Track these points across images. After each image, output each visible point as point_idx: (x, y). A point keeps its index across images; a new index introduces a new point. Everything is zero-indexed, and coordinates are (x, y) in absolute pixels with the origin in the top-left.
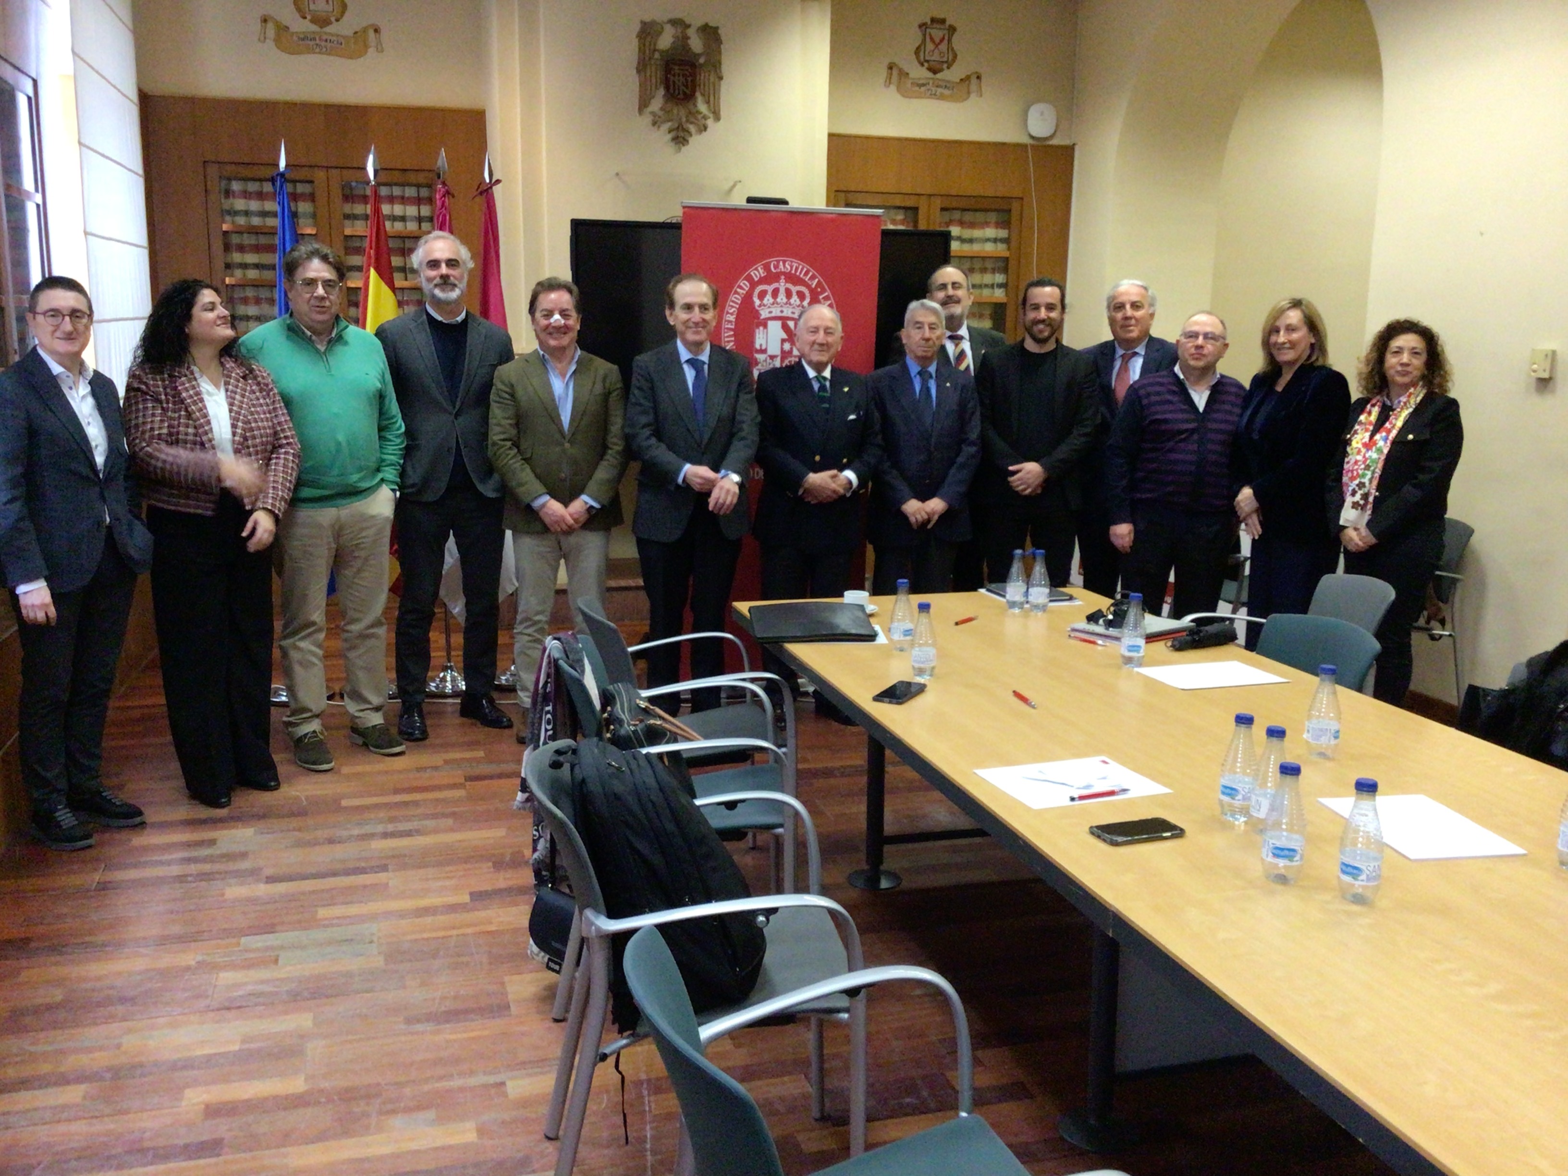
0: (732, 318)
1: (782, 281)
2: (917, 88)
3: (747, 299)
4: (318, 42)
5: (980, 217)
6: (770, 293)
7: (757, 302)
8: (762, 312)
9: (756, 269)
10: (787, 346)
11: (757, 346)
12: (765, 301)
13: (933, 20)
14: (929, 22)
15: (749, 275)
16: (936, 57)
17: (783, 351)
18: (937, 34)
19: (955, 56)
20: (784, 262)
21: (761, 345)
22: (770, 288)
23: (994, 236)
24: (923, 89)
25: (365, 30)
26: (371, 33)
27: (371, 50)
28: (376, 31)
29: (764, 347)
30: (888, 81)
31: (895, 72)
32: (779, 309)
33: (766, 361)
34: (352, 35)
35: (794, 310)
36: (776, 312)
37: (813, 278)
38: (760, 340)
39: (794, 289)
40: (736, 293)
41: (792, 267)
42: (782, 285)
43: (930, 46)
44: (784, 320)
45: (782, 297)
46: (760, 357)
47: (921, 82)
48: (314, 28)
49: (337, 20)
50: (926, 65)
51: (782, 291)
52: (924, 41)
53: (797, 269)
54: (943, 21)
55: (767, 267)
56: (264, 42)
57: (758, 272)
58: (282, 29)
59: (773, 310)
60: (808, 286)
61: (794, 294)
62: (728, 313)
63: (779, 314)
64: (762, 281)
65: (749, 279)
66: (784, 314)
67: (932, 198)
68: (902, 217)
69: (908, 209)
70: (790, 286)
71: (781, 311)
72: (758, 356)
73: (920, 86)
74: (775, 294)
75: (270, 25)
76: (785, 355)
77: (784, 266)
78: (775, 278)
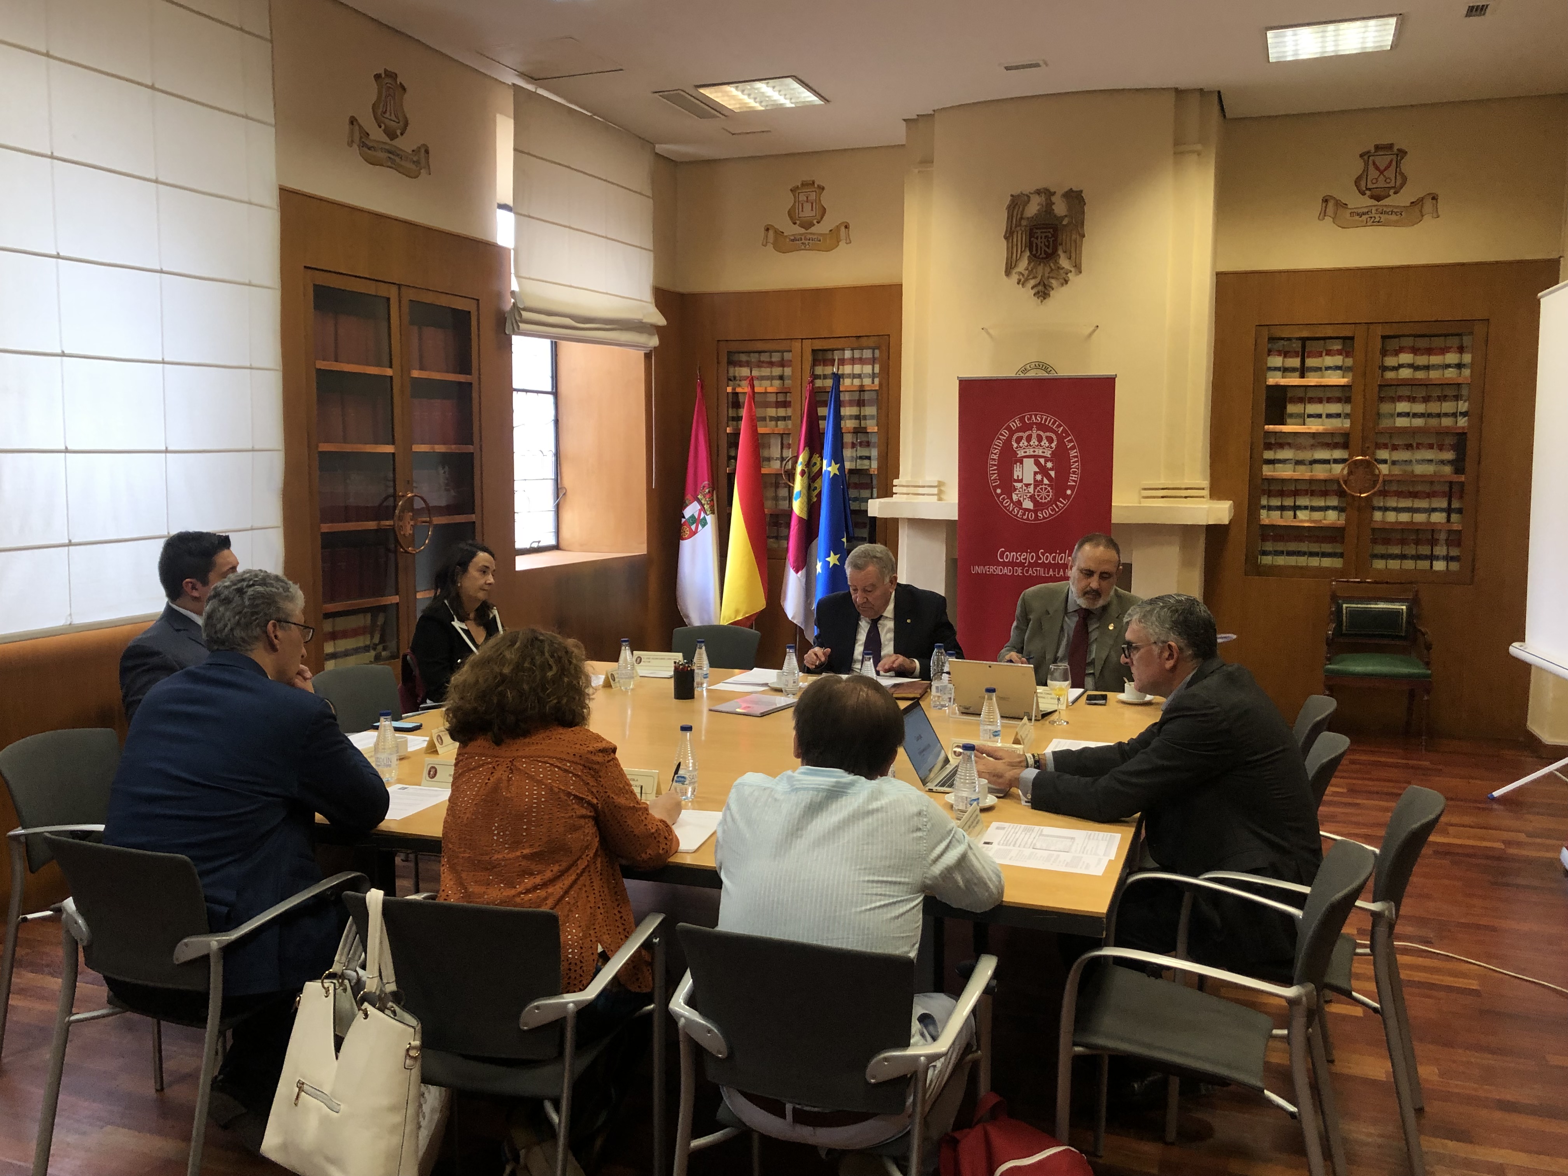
0: (996, 457)
1: (1035, 428)
2: (1357, 218)
3: (1008, 443)
4: (803, 241)
5: (1438, 342)
6: (1024, 438)
7: (1015, 445)
8: (1018, 452)
9: (1014, 421)
10: (1039, 477)
11: (1016, 477)
12: (1021, 445)
13: (1377, 148)
14: (1373, 150)
15: (1009, 425)
16: (1381, 183)
17: (1035, 480)
18: (1382, 161)
19: (1405, 180)
20: (1036, 416)
21: (1018, 476)
22: (1025, 435)
23: (1456, 361)
24: (1364, 217)
25: (838, 227)
26: (843, 229)
27: (842, 244)
28: (846, 227)
29: (1020, 478)
30: (1324, 214)
31: (1331, 204)
32: (1032, 450)
33: (1022, 488)
34: (828, 232)
35: (1044, 450)
36: (1030, 452)
37: (1059, 426)
38: (1017, 473)
39: (1044, 435)
40: (999, 439)
41: (1042, 419)
42: (1035, 433)
43: (1373, 173)
44: (1036, 458)
45: (1034, 442)
46: (1018, 485)
47: (1360, 211)
48: (803, 231)
49: (818, 222)
50: (1368, 193)
51: (1034, 436)
52: (1366, 170)
53: (1046, 420)
54: (1391, 146)
55: (1022, 420)
56: (765, 246)
57: (1015, 424)
58: (779, 234)
59: (1027, 450)
60: (1055, 433)
61: (1044, 438)
62: (992, 453)
63: (1032, 453)
64: (1019, 430)
65: (1009, 428)
66: (1036, 453)
67: (1372, 327)
68: (1339, 347)
69: (1344, 338)
70: (1041, 433)
71: (1034, 452)
72: (1015, 484)
73: (1360, 215)
74: (1029, 439)
75: (771, 232)
76: (1037, 483)
77: (1036, 418)
78: (1029, 427)
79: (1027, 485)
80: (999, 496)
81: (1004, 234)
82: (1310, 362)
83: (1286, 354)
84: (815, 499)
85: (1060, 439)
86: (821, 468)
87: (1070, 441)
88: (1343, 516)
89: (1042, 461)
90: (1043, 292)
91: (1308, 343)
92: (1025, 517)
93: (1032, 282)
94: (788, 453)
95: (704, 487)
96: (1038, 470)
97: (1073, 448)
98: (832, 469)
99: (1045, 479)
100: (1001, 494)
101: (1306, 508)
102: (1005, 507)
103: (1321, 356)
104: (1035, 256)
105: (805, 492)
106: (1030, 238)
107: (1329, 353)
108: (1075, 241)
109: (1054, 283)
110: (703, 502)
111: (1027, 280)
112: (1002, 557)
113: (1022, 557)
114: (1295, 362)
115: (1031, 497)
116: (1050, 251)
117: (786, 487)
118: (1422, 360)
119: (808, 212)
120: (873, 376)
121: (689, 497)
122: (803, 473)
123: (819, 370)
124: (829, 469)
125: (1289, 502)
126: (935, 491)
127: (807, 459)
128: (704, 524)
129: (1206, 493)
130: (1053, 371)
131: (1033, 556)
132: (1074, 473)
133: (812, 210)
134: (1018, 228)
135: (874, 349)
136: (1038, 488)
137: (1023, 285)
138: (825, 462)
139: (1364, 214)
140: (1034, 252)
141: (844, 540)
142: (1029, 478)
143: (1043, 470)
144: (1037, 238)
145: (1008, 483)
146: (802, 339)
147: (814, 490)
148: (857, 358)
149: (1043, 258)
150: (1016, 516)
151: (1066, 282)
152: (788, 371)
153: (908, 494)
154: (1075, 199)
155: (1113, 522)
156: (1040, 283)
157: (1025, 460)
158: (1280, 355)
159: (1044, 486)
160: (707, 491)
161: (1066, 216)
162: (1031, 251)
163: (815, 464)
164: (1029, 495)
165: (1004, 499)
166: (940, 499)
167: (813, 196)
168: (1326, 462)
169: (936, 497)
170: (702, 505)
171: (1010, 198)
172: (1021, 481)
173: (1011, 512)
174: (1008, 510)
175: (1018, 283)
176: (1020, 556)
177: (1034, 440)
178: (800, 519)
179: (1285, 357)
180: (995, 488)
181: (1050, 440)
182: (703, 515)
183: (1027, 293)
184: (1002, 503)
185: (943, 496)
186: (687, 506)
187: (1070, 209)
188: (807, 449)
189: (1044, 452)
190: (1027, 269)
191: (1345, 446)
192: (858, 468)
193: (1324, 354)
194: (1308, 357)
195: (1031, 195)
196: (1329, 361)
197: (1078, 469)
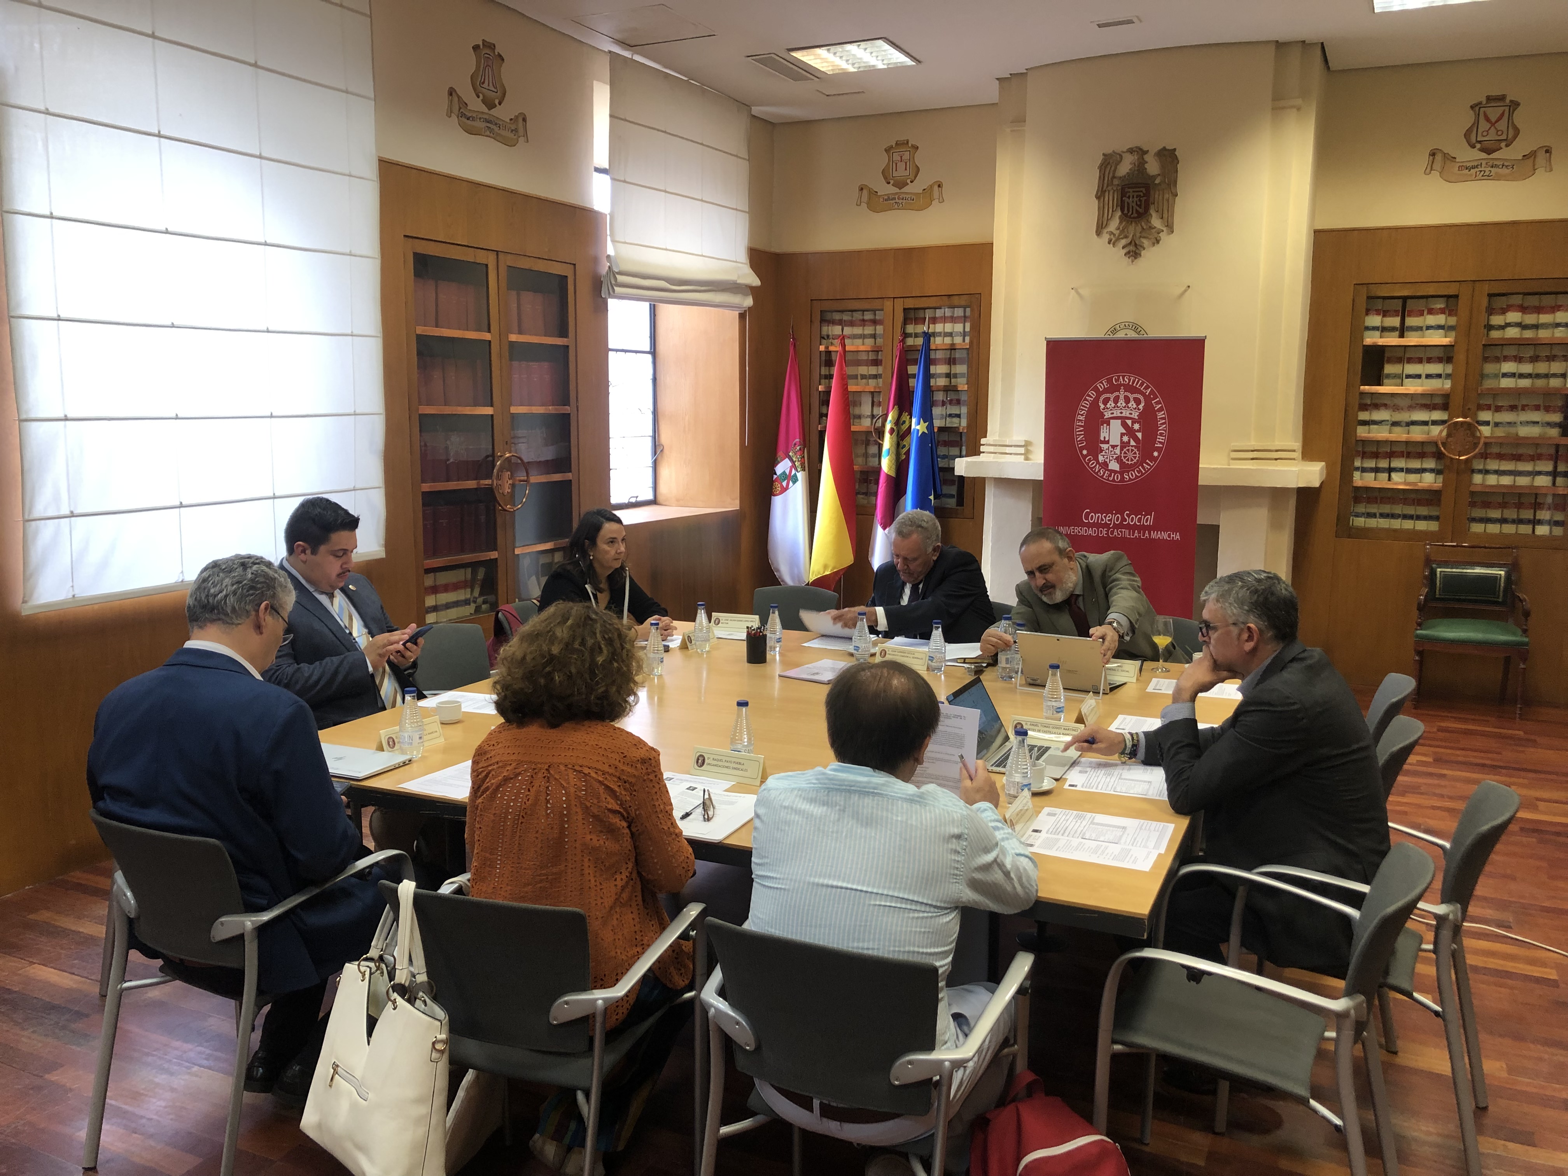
0: (1082, 418)
1: (1122, 390)
2: (1465, 172)
4: (897, 201)
6: (1112, 399)
7: (1102, 406)
8: (1105, 413)
9: (1101, 382)
10: (1126, 439)
11: (1102, 439)
12: (1108, 406)
13: (1489, 99)
14: (1484, 102)
15: (1096, 385)
16: (1492, 136)
17: (1122, 442)
18: (1493, 114)
19: (1517, 132)
20: (1124, 377)
21: (1105, 438)
22: (1112, 396)
24: (1473, 171)
25: (931, 186)
26: (936, 187)
28: (939, 186)
29: (1107, 439)
30: (1431, 168)
31: (1439, 157)
32: (1120, 411)
34: (921, 191)
35: (1131, 412)
36: (1117, 413)
37: (1146, 388)
38: (1103, 435)
39: (1131, 396)
40: (1086, 400)
41: (1129, 380)
42: (1122, 394)
43: (1484, 125)
44: (1123, 419)
45: (1122, 403)
46: (1104, 446)
47: (1468, 164)
48: (896, 190)
49: (912, 182)
50: (1478, 146)
51: (1122, 397)
52: (1477, 123)
53: (1134, 381)
54: (1502, 98)
55: (1109, 381)
56: (859, 206)
57: (1102, 385)
58: (873, 194)
59: (1115, 412)
60: (1143, 394)
61: (1132, 399)
62: (1079, 414)
63: (1120, 415)
64: (1106, 391)
65: (1096, 389)
66: (1123, 415)
67: (1477, 284)
68: (1442, 306)
69: (1448, 297)
70: (1129, 395)
71: (1121, 413)
72: (1102, 445)
73: (1469, 169)
74: (1116, 400)
75: (865, 192)
76: (1124, 445)
77: (1124, 380)
78: (1116, 388)
79: (1113, 447)
80: (1085, 457)
81: (1095, 193)
82: (1411, 321)
83: (1385, 313)
84: (904, 457)
85: (1148, 399)
86: (910, 426)
87: (1158, 403)
88: (1440, 478)
89: (1129, 422)
90: (1134, 252)
91: (1409, 302)
92: (1111, 479)
93: (1123, 242)
94: (878, 411)
95: (795, 444)
96: (1124, 431)
97: (1161, 410)
98: (921, 427)
99: (1131, 440)
100: (1086, 456)
101: (1401, 470)
102: (1091, 468)
103: (1422, 315)
104: (1126, 215)
105: (893, 450)
106: (1122, 198)
107: (1431, 312)
108: (1168, 200)
109: (1146, 242)
110: (794, 459)
111: (1118, 239)
112: (1087, 518)
113: (1107, 518)
114: (1395, 321)
115: (1117, 459)
116: (1141, 210)
117: (876, 444)
118: (1530, 319)
119: (901, 172)
120: (964, 334)
121: (780, 454)
122: (892, 431)
123: (910, 329)
124: (918, 427)
125: (1383, 464)
126: (1022, 450)
127: (896, 417)
128: (795, 480)
129: (1298, 455)
130: (1143, 332)
131: (1118, 517)
132: (1161, 434)
133: (906, 169)
134: (1110, 188)
135: (965, 308)
136: (1125, 450)
137: (1114, 244)
138: (914, 420)
139: (1473, 167)
140: (1126, 212)
141: (932, 497)
142: (1115, 440)
143: (1130, 432)
144: (1129, 197)
145: (1094, 444)
146: (894, 298)
147: (902, 448)
148: (948, 317)
149: (1134, 218)
150: (1102, 477)
151: (1158, 242)
152: (880, 329)
153: (995, 453)
154: (1168, 157)
155: (1201, 482)
156: (1131, 242)
157: (1111, 421)
158: (1378, 314)
159: (1130, 448)
160: (798, 448)
161: (1159, 175)
162: (1122, 210)
163: (904, 422)
164: (1115, 456)
165: (1090, 460)
166: (1027, 459)
167: (906, 156)
168: (1425, 423)
169: (1023, 456)
170: (793, 462)
171: (1102, 157)
172: (1108, 442)
173: (1097, 473)
174: (1094, 472)
175: (1109, 243)
176: (1105, 517)
177: (1121, 402)
178: (888, 476)
179: (1384, 316)
180: (1082, 449)
181: (1138, 401)
182: (793, 472)
183: (1118, 252)
184: (1088, 464)
185: (1030, 456)
186: (779, 463)
187: (1163, 167)
188: (896, 407)
189: (1131, 414)
190: (1118, 229)
191: (1445, 407)
192: (947, 425)
193: (1425, 312)
194: (1409, 316)
195: (1124, 155)
196: (1431, 320)
197: (1166, 431)
